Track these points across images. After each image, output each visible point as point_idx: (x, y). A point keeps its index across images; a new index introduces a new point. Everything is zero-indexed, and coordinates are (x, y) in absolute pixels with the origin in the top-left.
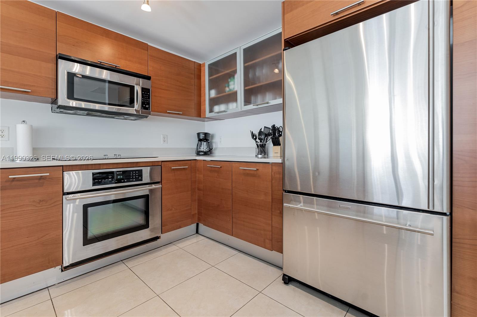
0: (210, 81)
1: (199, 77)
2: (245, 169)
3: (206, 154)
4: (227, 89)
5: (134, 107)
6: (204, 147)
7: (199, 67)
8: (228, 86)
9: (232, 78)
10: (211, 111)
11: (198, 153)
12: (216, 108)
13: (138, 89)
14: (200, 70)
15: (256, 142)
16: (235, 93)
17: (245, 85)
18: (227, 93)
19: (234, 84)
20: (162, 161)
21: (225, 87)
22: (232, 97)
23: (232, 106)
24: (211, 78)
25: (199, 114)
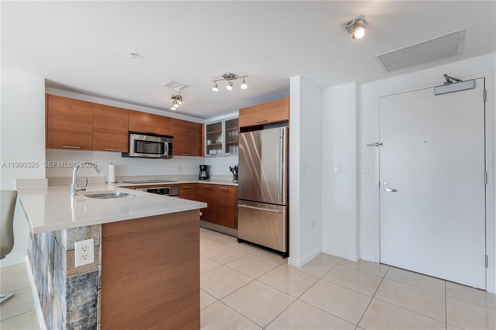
0: (207, 135)
1: (201, 132)
2: (223, 189)
3: (205, 178)
4: (217, 141)
5: (164, 154)
6: (204, 174)
7: (201, 125)
8: (218, 140)
9: (220, 135)
10: (208, 153)
11: (200, 178)
12: (211, 152)
13: (166, 144)
14: (201, 128)
15: (233, 173)
16: (221, 145)
17: (226, 141)
18: (217, 144)
19: (221, 139)
20: (179, 184)
21: (216, 140)
22: (219, 146)
23: (220, 151)
24: (208, 133)
25: (201, 154)
